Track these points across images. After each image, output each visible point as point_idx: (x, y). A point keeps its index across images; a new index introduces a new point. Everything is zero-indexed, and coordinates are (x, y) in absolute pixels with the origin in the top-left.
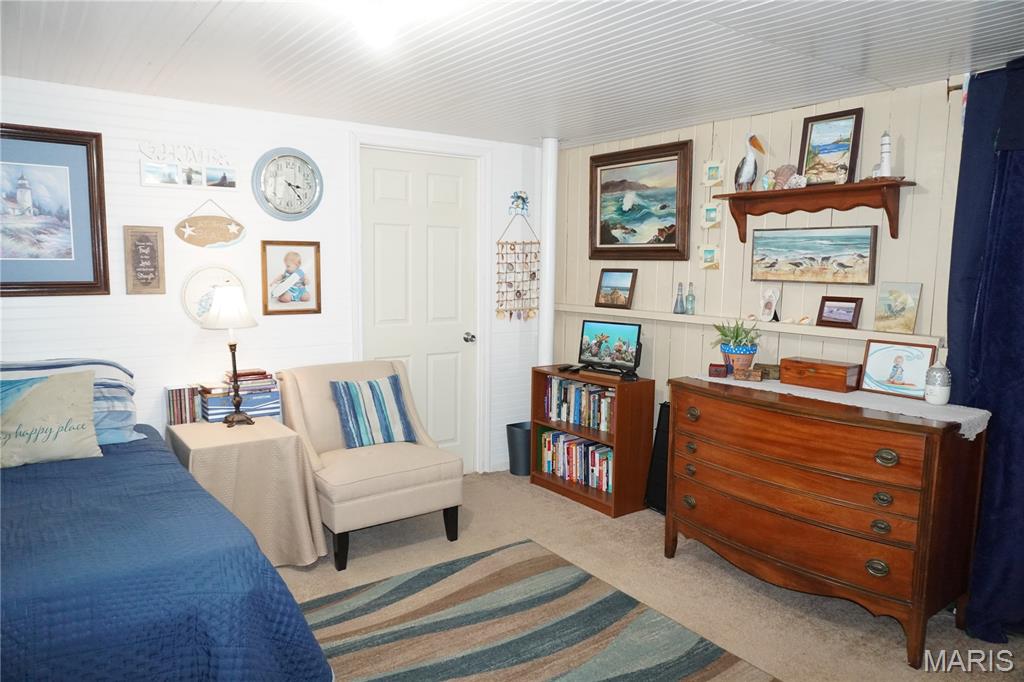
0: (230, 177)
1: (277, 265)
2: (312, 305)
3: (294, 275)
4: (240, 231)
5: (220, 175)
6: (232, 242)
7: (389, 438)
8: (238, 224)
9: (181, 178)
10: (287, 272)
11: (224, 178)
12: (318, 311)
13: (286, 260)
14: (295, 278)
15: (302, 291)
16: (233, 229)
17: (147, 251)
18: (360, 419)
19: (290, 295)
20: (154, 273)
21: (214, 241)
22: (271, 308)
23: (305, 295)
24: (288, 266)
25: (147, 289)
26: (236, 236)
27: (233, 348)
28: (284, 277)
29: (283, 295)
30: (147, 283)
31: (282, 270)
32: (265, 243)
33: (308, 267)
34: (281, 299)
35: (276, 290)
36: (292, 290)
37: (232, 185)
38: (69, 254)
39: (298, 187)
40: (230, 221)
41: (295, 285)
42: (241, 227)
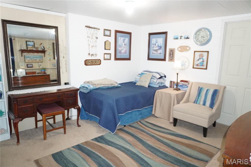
0: (189, 37)
1: (197, 57)
2: (205, 67)
3: (201, 59)
4: (189, 49)
5: (187, 36)
6: (188, 51)
7: (204, 104)
8: (189, 47)
9: (179, 38)
10: (200, 58)
11: (188, 37)
12: (206, 69)
13: (200, 56)
14: (201, 60)
15: (203, 64)
16: (188, 48)
17: (172, 53)
18: (199, 97)
19: (200, 64)
20: (173, 57)
21: (184, 51)
22: (195, 67)
23: (203, 65)
24: (200, 57)
25: (171, 61)
26: (188, 50)
27: (177, 74)
28: (199, 60)
29: (198, 64)
30: (171, 60)
31: (198, 58)
32: (195, 52)
33: (205, 58)
34: (197, 65)
35: (196, 63)
36: (200, 63)
37: (189, 38)
38: (161, 54)
39: (204, 37)
40: (188, 47)
41: (201, 62)
42: (190, 48)
